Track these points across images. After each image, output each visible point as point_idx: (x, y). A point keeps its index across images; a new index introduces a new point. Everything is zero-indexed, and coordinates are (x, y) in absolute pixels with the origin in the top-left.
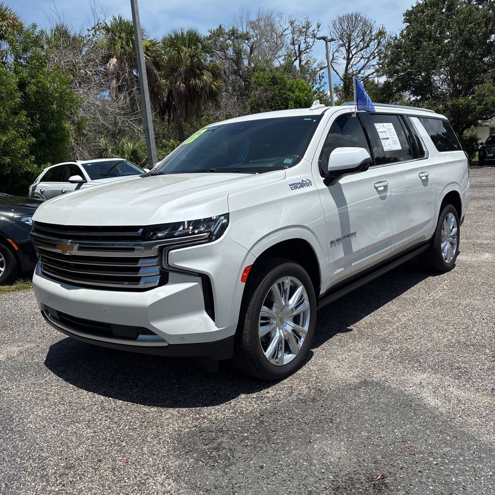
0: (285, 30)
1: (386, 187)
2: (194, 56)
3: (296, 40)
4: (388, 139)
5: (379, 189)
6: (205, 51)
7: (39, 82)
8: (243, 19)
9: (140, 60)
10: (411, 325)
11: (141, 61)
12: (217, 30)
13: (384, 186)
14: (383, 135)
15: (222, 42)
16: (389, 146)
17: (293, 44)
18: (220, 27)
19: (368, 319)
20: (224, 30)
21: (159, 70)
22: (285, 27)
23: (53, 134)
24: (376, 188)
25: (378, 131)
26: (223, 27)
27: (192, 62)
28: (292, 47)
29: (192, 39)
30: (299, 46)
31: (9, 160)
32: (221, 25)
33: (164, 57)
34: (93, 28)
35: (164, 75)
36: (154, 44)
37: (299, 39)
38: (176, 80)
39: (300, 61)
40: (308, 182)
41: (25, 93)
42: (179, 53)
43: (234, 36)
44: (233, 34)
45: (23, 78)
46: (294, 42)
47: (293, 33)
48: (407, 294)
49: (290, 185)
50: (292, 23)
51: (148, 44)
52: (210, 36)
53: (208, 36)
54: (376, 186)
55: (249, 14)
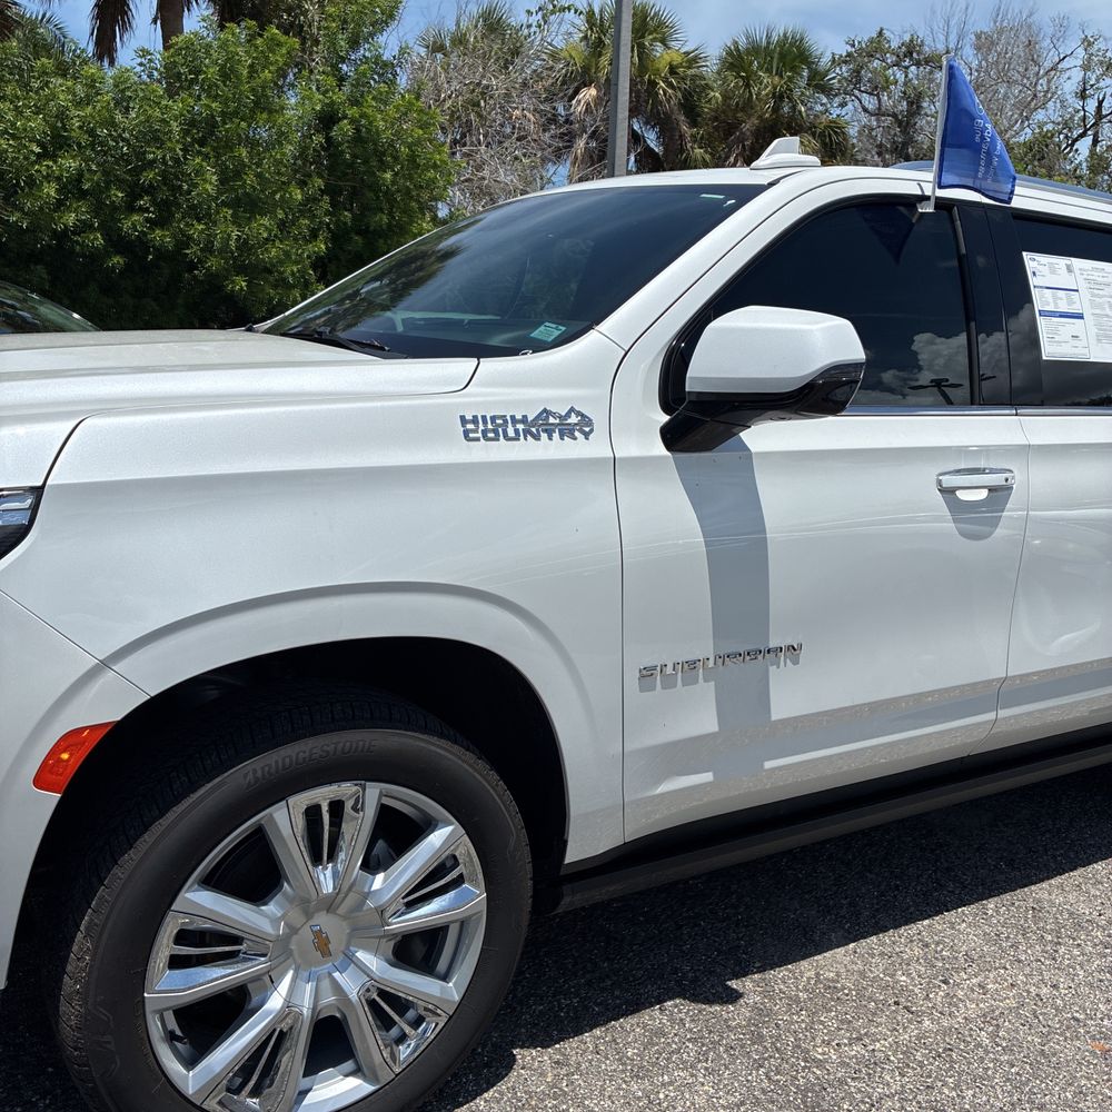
0: (1064, 58)
1: (999, 493)
2: (781, 97)
3: (1092, 86)
4: (1080, 316)
5: (963, 495)
6: (816, 86)
7: (363, 115)
8: (952, 23)
9: (617, 85)
10: (979, 1045)
11: (620, 88)
12: (871, 41)
13: (991, 489)
14: (1055, 298)
15: (874, 71)
16: (1076, 343)
17: (1083, 95)
18: (880, 33)
19: (837, 962)
20: (889, 42)
21: (694, 124)
22: (1064, 50)
23: (381, 241)
24: (948, 492)
25: (1033, 281)
26: (887, 34)
27: (776, 109)
28: (1078, 104)
29: (791, 55)
30: (1100, 103)
31: (244, 284)
32: (882, 30)
33: (712, 94)
34: (540, 9)
35: (701, 138)
36: (693, 60)
37: (1102, 84)
38: (730, 150)
39: (1095, 142)
40: (574, 419)
41: (329, 139)
42: (748, 86)
43: (911, 58)
44: (909, 54)
45: (333, 103)
46: (1085, 90)
47: (1086, 67)
48: (1061, 887)
49: (463, 420)
50: (1087, 43)
51: (677, 59)
52: (849, 55)
53: (844, 54)
54: (948, 481)
55: (970, 10)
